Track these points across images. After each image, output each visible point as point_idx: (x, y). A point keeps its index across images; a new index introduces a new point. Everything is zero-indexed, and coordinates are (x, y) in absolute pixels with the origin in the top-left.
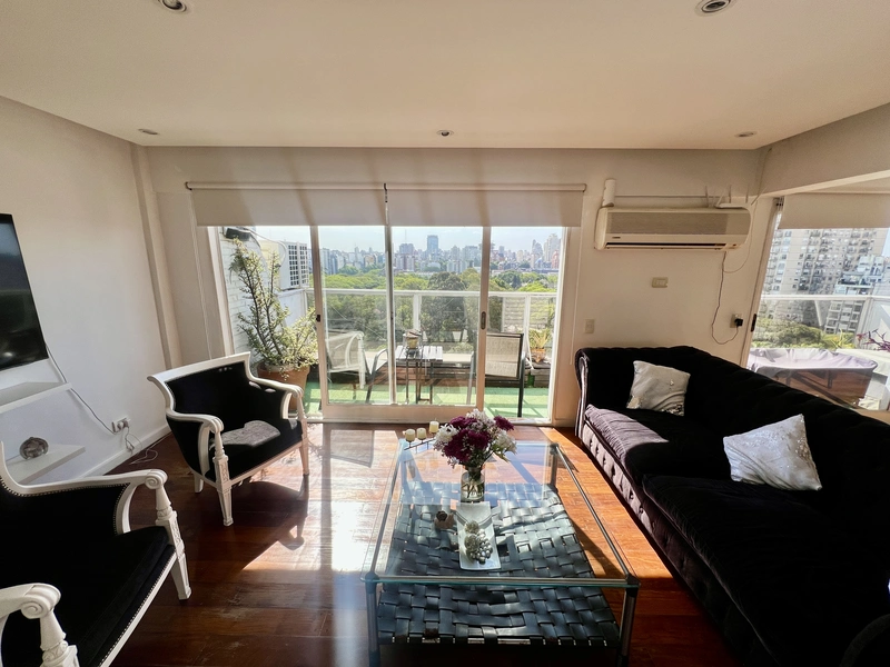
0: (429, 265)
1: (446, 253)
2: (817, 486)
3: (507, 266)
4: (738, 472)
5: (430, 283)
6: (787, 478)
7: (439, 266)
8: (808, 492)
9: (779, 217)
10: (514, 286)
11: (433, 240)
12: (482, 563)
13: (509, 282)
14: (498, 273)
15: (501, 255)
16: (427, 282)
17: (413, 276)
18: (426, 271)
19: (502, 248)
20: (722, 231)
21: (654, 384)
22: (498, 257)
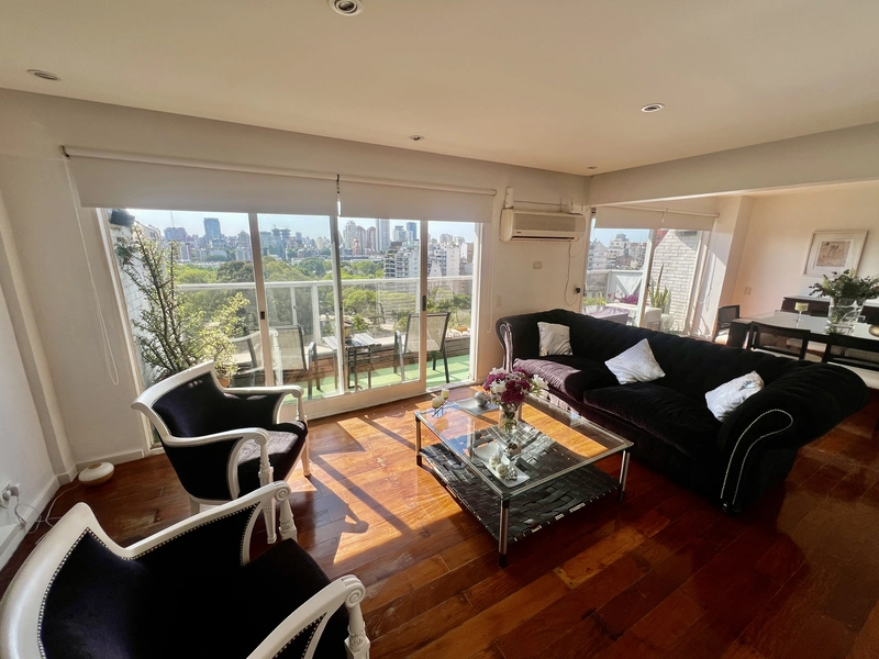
0: (212, 254)
1: (232, 239)
2: (663, 375)
3: (307, 254)
4: (623, 378)
5: (220, 275)
6: (649, 375)
7: (224, 254)
8: (660, 379)
9: (594, 220)
10: (317, 274)
11: (212, 225)
12: (515, 480)
13: (312, 270)
14: (299, 261)
15: (300, 242)
16: (214, 274)
17: (192, 267)
18: (209, 260)
19: (299, 235)
20: (573, 230)
21: (552, 337)
22: (296, 245)
